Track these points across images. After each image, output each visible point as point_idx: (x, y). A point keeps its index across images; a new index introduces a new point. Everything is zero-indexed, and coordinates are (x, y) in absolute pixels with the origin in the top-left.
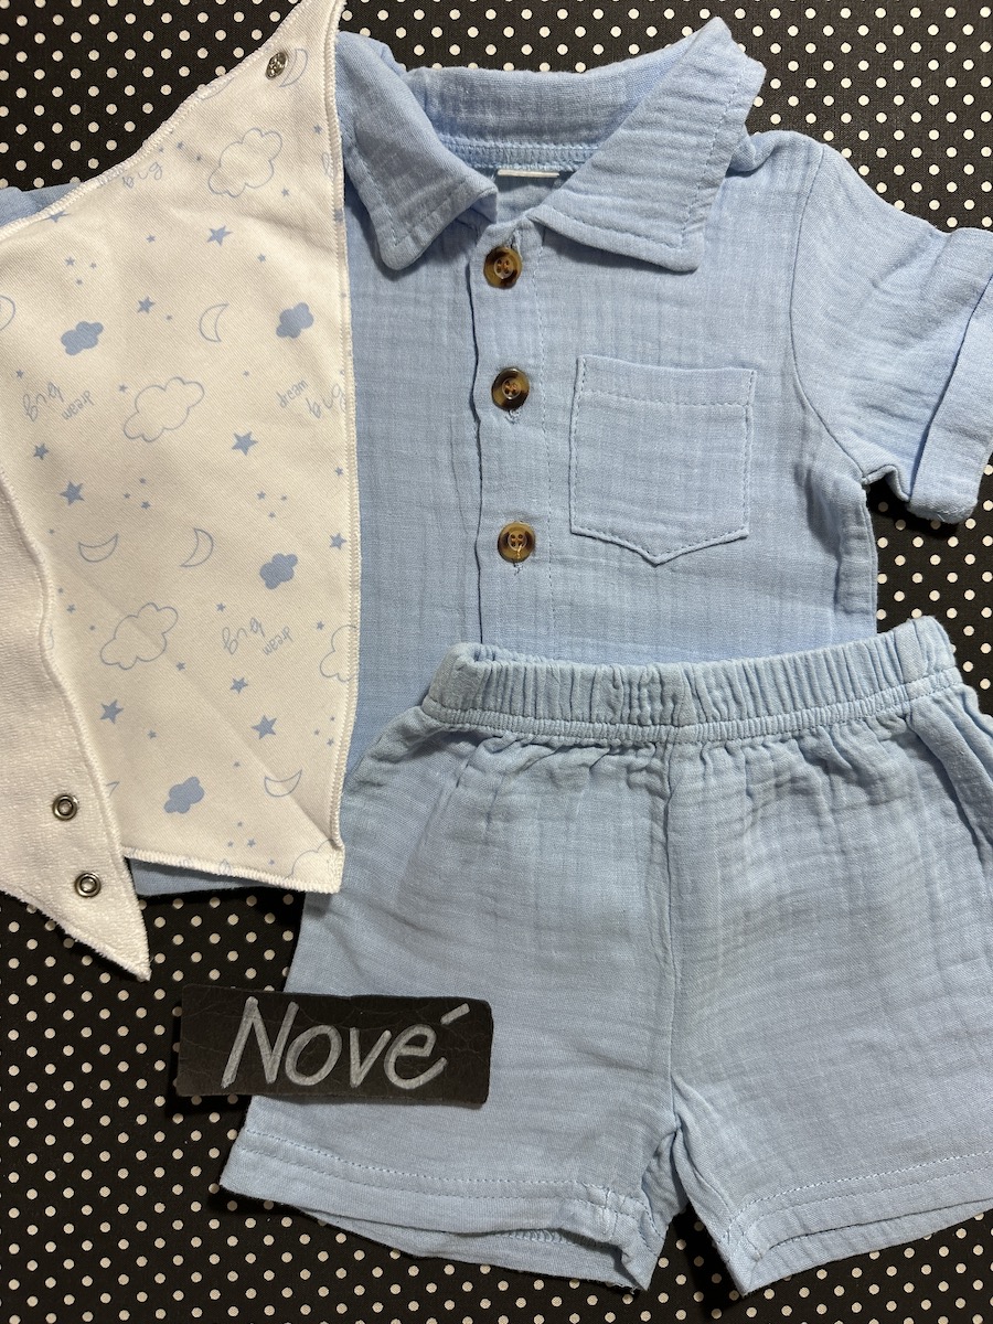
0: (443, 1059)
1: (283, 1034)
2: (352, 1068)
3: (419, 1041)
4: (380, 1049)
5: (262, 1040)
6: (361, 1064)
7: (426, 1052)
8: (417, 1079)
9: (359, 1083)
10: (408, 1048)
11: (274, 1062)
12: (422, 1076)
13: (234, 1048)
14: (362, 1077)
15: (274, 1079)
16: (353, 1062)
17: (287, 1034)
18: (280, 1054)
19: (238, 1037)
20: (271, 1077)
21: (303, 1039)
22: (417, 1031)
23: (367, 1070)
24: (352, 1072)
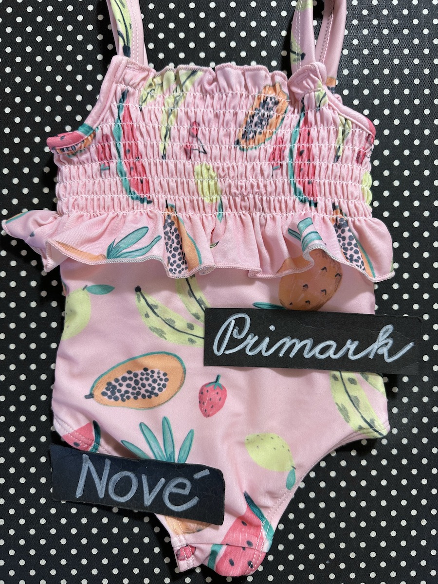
0: (196, 497)
1: (106, 473)
2: (145, 495)
3: (182, 486)
4: (160, 487)
5: (95, 475)
6: (150, 494)
7: (186, 492)
8: (181, 506)
9: (149, 504)
10: (176, 489)
11: (102, 487)
12: (184, 505)
13: (81, 478)
14: (150, 501)
15: (103, 496)
16: (145, 492)
17: (107, 473)
18: (105, 483)
19: (82, 473)
20: (101, 495)
21: (117, 477)
22: (180, 480)
23: (153, 497)
24: (145, 498)
